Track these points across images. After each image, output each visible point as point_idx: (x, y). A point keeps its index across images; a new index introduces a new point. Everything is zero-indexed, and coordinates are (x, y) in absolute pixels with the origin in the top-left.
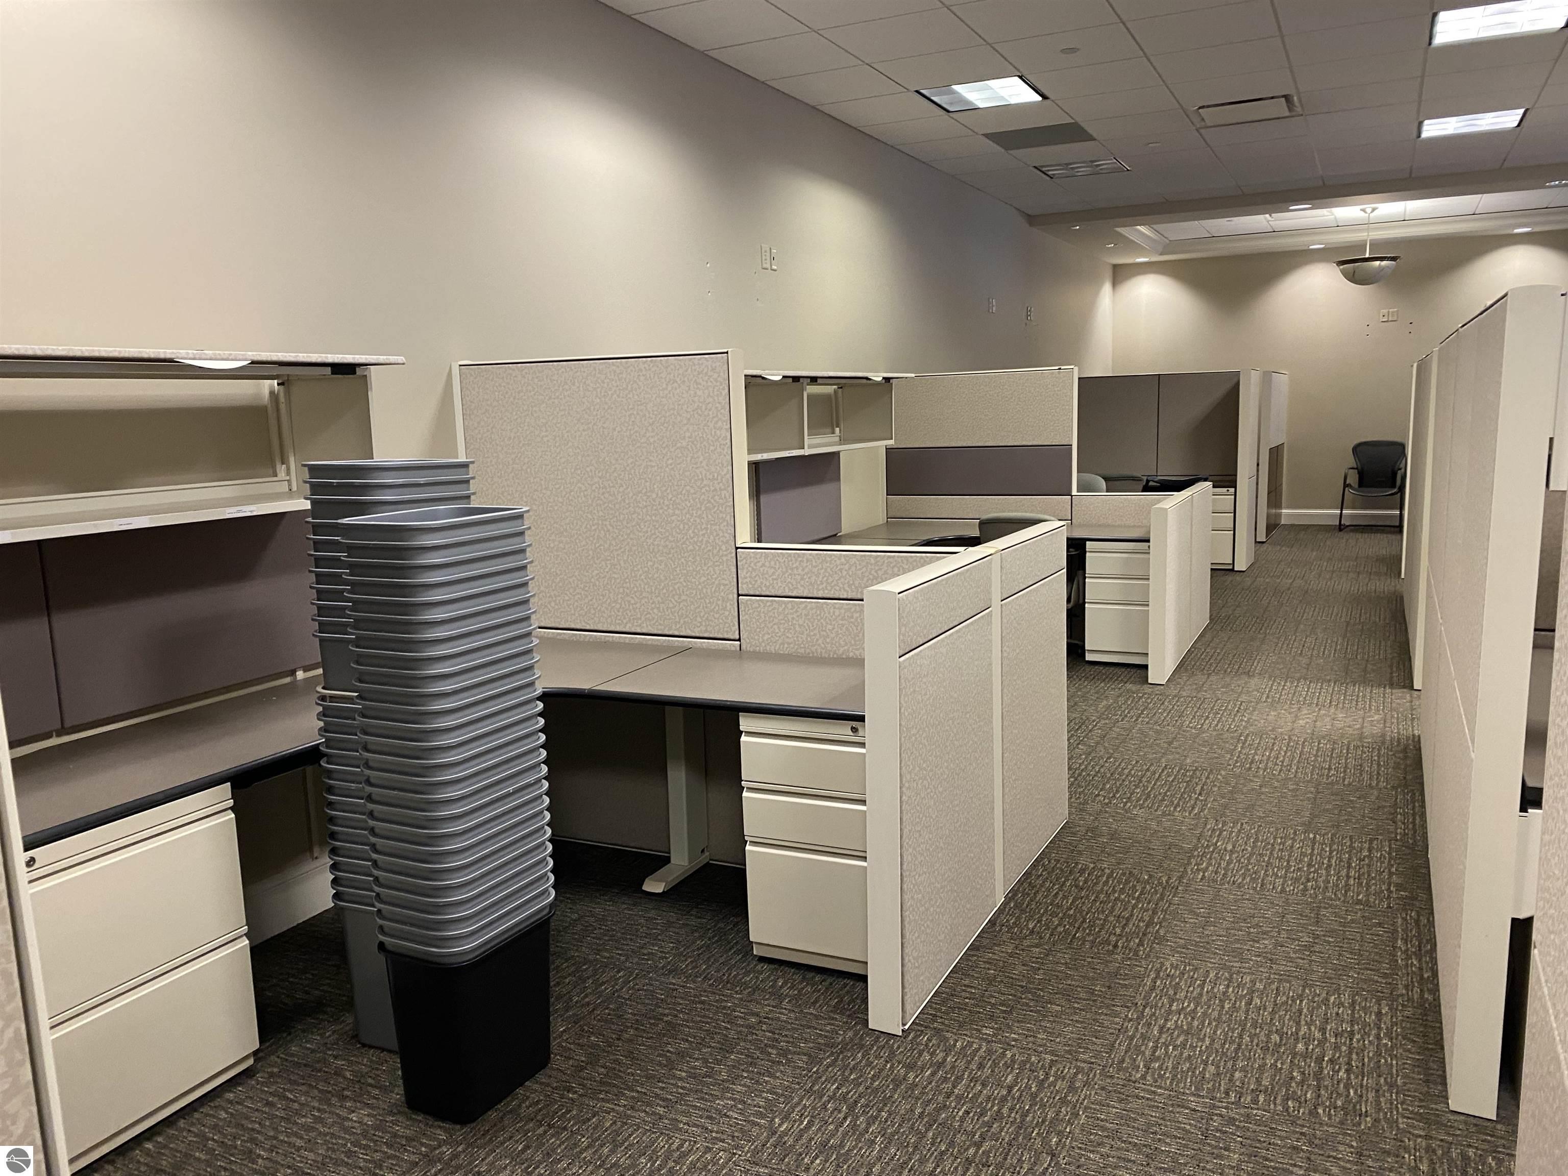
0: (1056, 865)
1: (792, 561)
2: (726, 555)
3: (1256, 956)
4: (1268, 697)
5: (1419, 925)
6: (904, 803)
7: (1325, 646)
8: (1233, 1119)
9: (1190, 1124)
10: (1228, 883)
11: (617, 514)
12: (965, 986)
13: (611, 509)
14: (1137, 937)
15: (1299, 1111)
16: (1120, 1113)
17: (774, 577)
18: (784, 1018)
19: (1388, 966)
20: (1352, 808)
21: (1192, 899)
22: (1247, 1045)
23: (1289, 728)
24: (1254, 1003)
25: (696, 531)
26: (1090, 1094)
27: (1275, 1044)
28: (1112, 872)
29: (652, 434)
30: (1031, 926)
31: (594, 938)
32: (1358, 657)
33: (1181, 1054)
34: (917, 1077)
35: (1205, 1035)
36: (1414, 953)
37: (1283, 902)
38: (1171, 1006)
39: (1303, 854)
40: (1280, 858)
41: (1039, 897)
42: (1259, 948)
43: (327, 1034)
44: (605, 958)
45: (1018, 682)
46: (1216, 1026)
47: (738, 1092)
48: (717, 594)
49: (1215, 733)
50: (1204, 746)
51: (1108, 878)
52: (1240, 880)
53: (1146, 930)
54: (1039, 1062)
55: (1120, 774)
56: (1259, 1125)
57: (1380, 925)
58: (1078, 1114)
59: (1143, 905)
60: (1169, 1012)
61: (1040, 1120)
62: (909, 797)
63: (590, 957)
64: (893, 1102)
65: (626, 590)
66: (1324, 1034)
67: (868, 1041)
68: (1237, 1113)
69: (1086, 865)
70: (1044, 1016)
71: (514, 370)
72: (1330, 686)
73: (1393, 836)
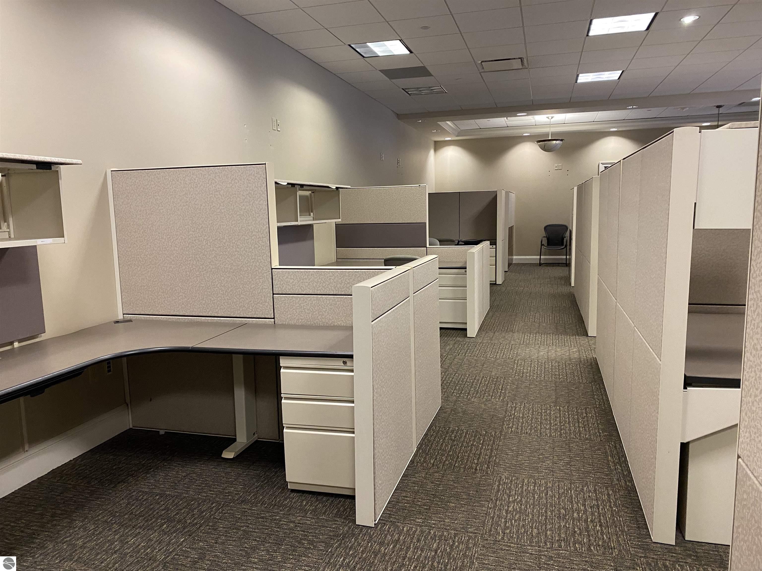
0: (439, 429)
1: (303, 275)
2: (266, 273)
3: (545, 470)
4: (523, 342)
5: (616, 449)
6: (375, 401)
7: (545, 318)
8: (552, 557)
9: (531, 562)
10: (524, 433)
11: (203, 251)
12: (403, 496)
13: (200, 248)
14: (486, 464)
15: (582, 549)
16: (495, 559)
17: (293, 284)
18: (309, 522)
19: (607, 470)
20: (573, 393)
21: (508, 443)
22: (550, 516)
23: (537, 356)
24: (549, 494)
25: (249, 260)
26: (478, 550)
27: (563, 514)
28: (467, 431)
29: (223, 208)
30: (432, 462)
31: (196, 486)
32: (560, 322)
33: (519, 524)
34: (386, 549)
35: (528, 513)
36: (618, 462)
37: (552, 441)
38: (509, 499)
39: (556, 417)
40: (546, 420)
41: (434, 446)
42: (545, 465)
43: (36, 556)
44: (204, 497)
45: (421, 335)
46: (533, 507)
47: (288, 567)
48: (261, 294)
49: (503, 360)
50: (499, 366)
51: (466, 434)
52: (529, 432)
53: (489, 460)
54: (448, 535)
55: (462, 381)
56: (565, 559)
57: (599, 449)
58: (474, 562)
59: (485, 447)
60: (509, 502)
61: (455, 567)
62: (377, 397)
63: (195, 497)
64: (375, 565)
65: (208, 293)
66: (585, 507)
67: (357, 531)
68: (553, 554)
69: (454, 428)
70: (447, 510)
71: (143, 173)
72: (550, 336)
73: (595, 406)
